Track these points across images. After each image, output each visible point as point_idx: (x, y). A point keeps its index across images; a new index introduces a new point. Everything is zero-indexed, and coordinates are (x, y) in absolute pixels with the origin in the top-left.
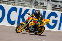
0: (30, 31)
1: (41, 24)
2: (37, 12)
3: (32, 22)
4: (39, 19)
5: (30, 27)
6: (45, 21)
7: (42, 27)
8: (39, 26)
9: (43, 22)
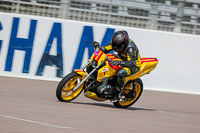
0: (101, 96)
1: (132, 73)
6: (144, 64)
7: (134, 81)
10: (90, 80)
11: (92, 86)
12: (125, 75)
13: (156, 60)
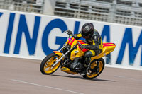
1: (96, 55)
2: (87, 27)
3: (77, 50)
4: (91, 44)
5: (73, 61)
6: (105, 48)
8: (92, 59)
9: (101, 51)
10: (66, 59)
11: (66, 63)
12: (91, 56)
13: (114, 44)
